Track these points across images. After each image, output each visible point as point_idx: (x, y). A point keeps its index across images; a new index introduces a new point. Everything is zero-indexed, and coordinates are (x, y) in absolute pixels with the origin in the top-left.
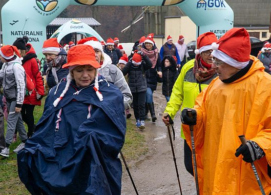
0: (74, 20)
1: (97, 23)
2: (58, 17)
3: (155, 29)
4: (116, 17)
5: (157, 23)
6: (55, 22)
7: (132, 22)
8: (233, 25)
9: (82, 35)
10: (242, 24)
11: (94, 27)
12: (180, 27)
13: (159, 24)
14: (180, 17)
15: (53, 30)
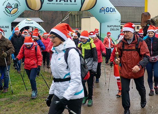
0: (28, 19)
1: (41, 21)
2: (18, 17)
3: (76, 24)
4: (53, 17)
5: (76, 21)
6: (16, 20)
7: (62, 20)
8: (120, 22)
9: (33, 28)
10: (125, 21)
11: (39, 23)
12: (90, 23)
13: (77, 22)
14: (90, 18)
15: (15, 25)
